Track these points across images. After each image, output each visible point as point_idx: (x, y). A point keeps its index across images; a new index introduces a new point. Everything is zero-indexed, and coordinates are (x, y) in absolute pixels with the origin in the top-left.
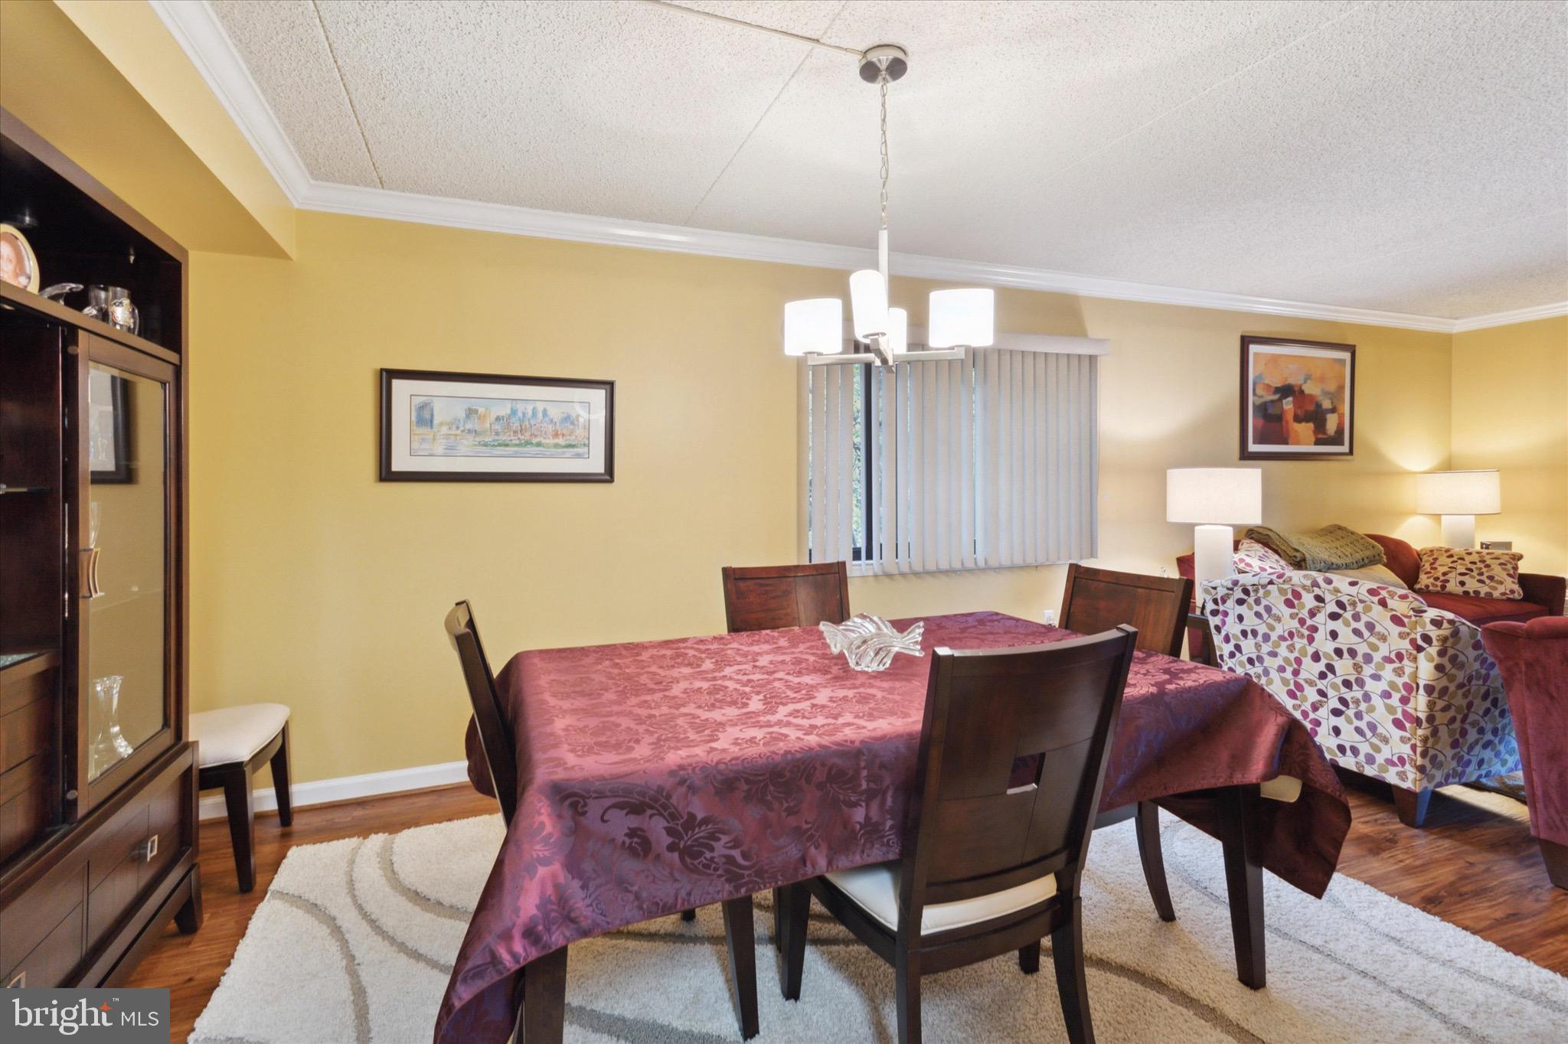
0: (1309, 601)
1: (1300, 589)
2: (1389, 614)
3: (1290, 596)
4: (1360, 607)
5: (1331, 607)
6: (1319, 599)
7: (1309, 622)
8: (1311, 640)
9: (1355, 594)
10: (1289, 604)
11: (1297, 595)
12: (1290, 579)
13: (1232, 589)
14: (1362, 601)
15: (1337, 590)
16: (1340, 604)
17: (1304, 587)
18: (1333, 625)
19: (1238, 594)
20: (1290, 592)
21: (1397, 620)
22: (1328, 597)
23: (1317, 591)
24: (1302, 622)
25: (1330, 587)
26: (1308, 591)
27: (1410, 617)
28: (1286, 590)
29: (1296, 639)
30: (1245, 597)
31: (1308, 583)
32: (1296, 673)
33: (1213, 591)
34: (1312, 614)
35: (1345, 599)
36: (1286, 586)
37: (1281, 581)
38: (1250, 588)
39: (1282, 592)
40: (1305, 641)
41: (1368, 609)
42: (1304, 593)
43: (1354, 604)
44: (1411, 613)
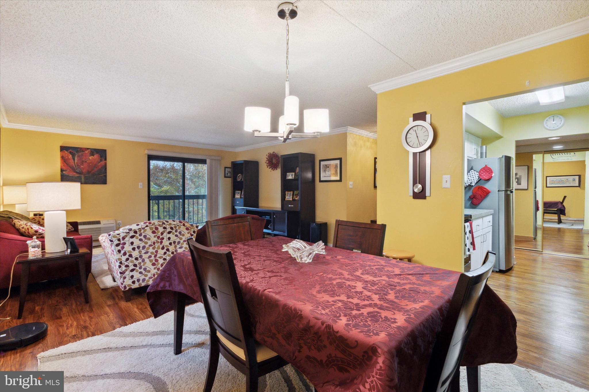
0: (161, 229)
1: (158, 226)
2: (185, 228)
3: (154, 230)
4: (177, 228)
5: (169, 230)
6: (165, 228)
7: (161, 237)
8: (161, 242)
9: (176, 224)
10: (154, 232)
11: (157, 229)
12: (154, 223)
13: (129, 233)
14: (178, 226)
15: (170, 224)
16: (172, 228)
17: (159, 225)
18: (169, 236)
19: (132, 233)
20: (154, 228)
21: (187, 229)
22: (168, 227)
23: (164, 226)
24: (158, 237)
25: (168, 223)
26: (161, 226)
27: (190, 227)
28: (152, 228)
29: (156, 244)
30: (135, 234)
31: (161, 223)
32: (155, 256)
33: (118, 236)
34: (162, 234)
35: (173, 226)
36: (153, 226)
37: (151, 225)
38: (137, 230)
39: (151, 229)
40: (159, 244)
41: (180, 228)
42: (159, 228)
43: (176, 227)
44: (190, 226)
